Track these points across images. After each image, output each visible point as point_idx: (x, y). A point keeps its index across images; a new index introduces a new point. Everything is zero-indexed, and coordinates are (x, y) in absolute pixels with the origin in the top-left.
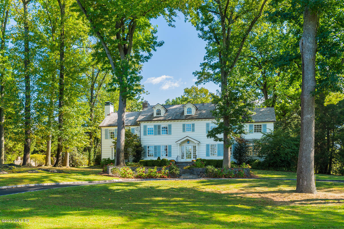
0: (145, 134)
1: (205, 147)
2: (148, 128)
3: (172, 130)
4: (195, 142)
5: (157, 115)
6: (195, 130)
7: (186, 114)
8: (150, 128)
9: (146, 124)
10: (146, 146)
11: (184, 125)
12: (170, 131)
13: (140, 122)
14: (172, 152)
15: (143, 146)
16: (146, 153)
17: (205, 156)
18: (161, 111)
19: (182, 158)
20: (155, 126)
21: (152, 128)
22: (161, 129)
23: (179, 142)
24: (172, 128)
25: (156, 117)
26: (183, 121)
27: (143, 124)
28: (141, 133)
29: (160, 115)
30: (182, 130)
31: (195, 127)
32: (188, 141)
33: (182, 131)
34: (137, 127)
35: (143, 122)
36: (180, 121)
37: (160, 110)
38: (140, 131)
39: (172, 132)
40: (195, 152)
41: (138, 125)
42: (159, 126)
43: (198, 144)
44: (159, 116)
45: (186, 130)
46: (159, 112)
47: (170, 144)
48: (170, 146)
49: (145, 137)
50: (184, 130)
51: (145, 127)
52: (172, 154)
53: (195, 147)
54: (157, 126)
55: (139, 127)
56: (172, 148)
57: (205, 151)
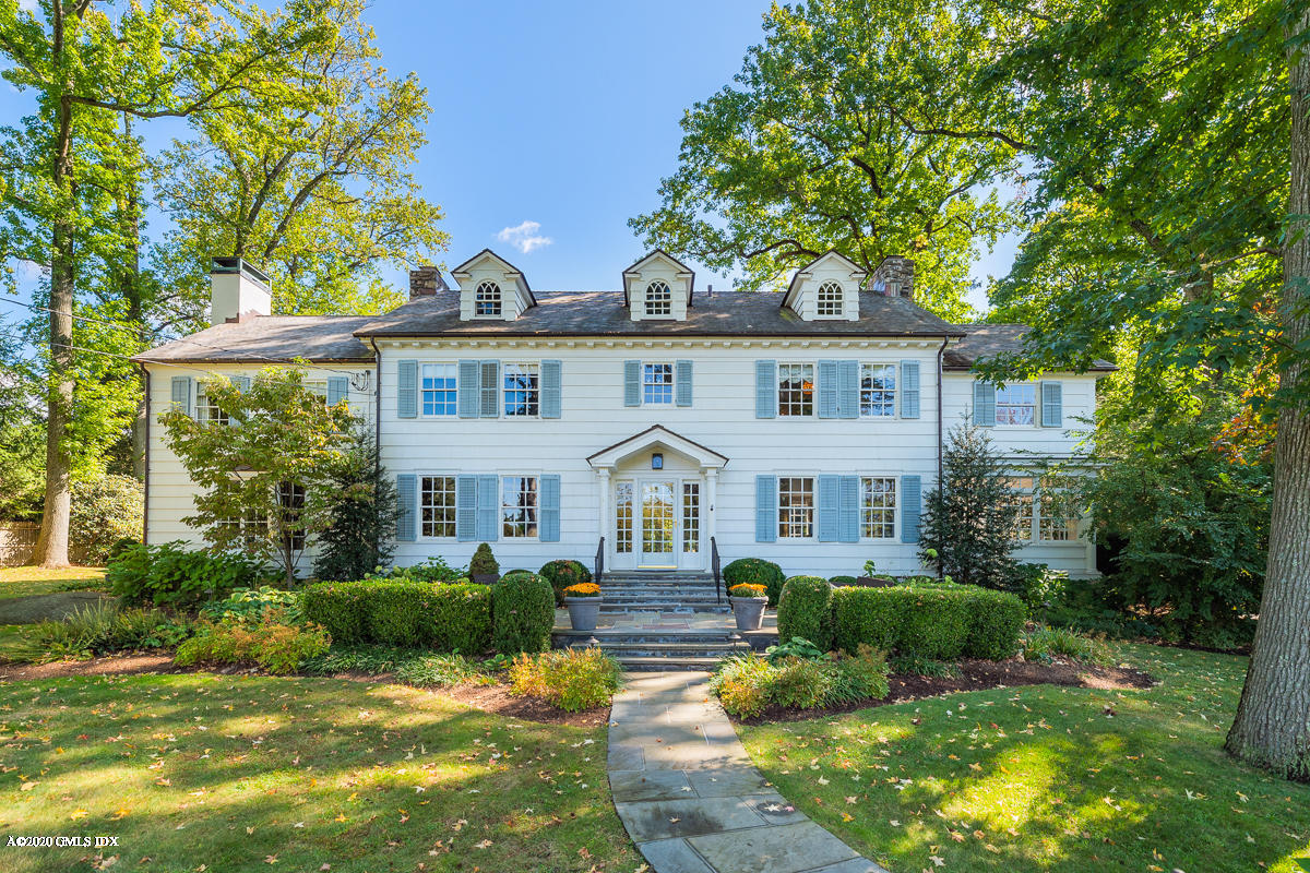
0: (407, 411)
1: (752, 490)
2: (427, 382)
3: (565, 392)
4: (706, 459)
5: (480, 312)
6: (694, 395)
7: (638, 313)
8: (439, 381)
9: (413, 352)
10: (412, 479)
11: (631, 369)
12: (554, 397)
13: (379, 342)
14: (563, 514)
15: (390, 477)
16: (413, 519)
17: (752, 538)
18: (502, 294)
19: (620, 549)
20: (466, 368)
21: (451, 382)
22: (502, 386)
23: (611, 459)
24: (565, 379)
25: (474, 323)
26: (629, 341)
27: (394, 355)
28: (382, 407)
29: (497, 312)
30: (620, 392)
31: (696, 380)
32: (655, 455)
33: (622, 401)
34: (360, 369)
35: (396, 342)
36: (610, 341)
37: (497, 290)
38: (378, 393)
39: (565, 404)
40: (691, 518)
41: (366, 361)
42: (490, 370)
43: (718, 470)
44: (496, 317)
45: (643, 398)
46: (489, 297)
47: (550, 468)
48: (553, 483)
49: (406, 426)
50: (631, 398)
51: (408, 370)
52: (564, 526)
53: (692, 490)
54: (480, 371)
55: (373, 368)
56: (564, 490)
57: (751, 515)
